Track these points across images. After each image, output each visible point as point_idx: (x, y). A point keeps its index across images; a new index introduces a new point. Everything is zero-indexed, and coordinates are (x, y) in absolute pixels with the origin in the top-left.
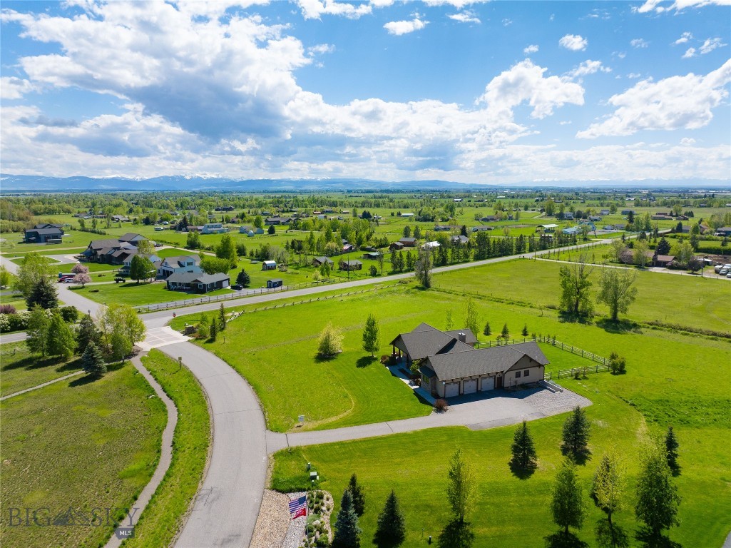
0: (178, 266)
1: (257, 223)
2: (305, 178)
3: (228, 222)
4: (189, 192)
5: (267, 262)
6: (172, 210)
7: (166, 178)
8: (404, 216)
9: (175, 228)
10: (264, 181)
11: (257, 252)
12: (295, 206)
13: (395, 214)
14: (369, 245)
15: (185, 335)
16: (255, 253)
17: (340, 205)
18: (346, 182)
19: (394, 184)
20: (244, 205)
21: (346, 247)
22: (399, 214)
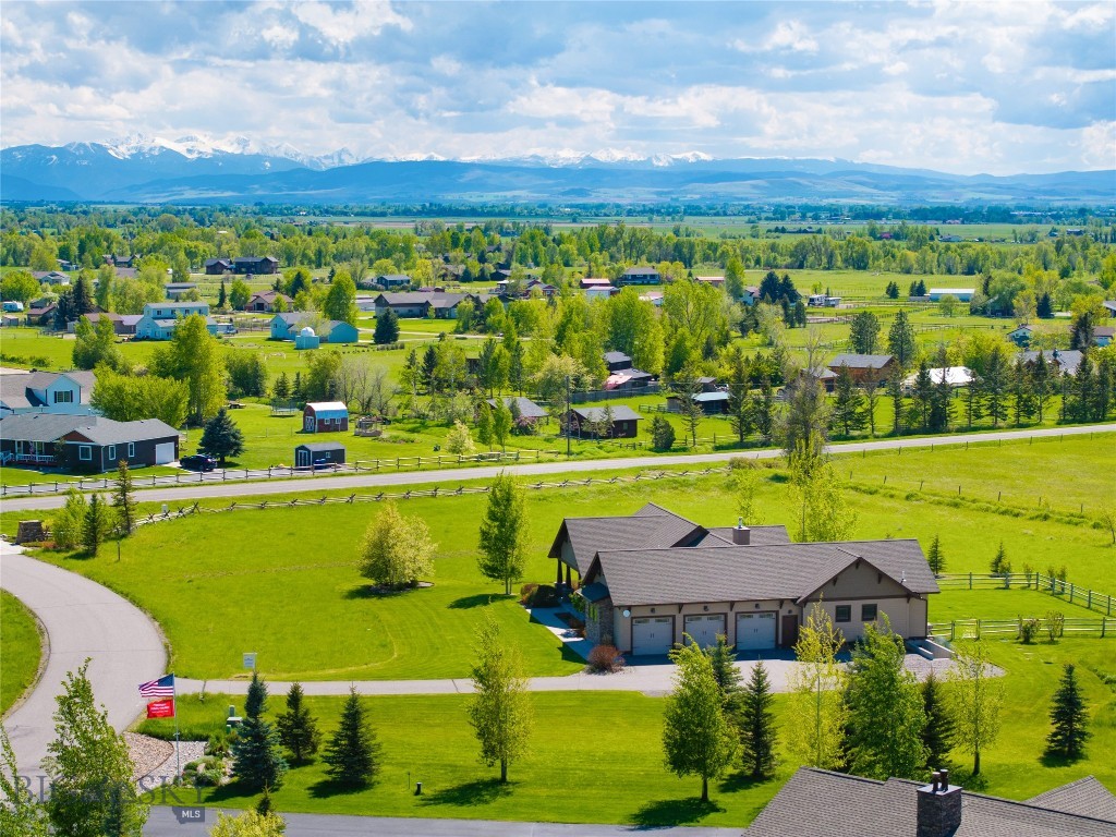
0: (26, 404)
1: (336, 305)
2: (602, 156)
3: (239, 308)
4: (122, 208)
5: (318, 407)
6: (42, 267)
7: (37, 154)
8: (935, 299)
9: (43, 321)
10: (430, 167)
11: (297, 383)
12: (522, 261)
13: (904, 292)
14: (708, 373)
15: (17, 544)
16: (291, 388)
17: (706, 258)
18: (776, 175)
19: (984, 183)
20: (319, 253)
21: (621, 377)
22: (919, 291)
